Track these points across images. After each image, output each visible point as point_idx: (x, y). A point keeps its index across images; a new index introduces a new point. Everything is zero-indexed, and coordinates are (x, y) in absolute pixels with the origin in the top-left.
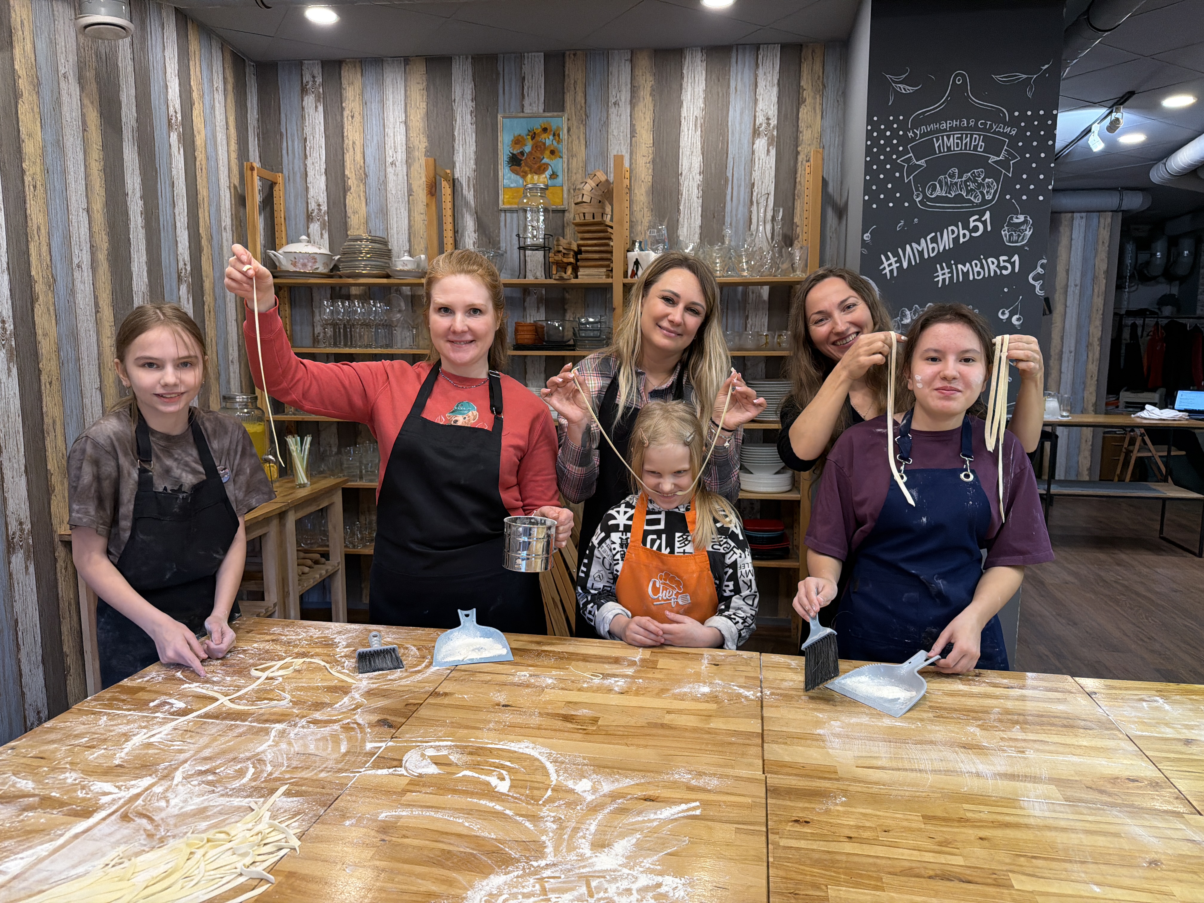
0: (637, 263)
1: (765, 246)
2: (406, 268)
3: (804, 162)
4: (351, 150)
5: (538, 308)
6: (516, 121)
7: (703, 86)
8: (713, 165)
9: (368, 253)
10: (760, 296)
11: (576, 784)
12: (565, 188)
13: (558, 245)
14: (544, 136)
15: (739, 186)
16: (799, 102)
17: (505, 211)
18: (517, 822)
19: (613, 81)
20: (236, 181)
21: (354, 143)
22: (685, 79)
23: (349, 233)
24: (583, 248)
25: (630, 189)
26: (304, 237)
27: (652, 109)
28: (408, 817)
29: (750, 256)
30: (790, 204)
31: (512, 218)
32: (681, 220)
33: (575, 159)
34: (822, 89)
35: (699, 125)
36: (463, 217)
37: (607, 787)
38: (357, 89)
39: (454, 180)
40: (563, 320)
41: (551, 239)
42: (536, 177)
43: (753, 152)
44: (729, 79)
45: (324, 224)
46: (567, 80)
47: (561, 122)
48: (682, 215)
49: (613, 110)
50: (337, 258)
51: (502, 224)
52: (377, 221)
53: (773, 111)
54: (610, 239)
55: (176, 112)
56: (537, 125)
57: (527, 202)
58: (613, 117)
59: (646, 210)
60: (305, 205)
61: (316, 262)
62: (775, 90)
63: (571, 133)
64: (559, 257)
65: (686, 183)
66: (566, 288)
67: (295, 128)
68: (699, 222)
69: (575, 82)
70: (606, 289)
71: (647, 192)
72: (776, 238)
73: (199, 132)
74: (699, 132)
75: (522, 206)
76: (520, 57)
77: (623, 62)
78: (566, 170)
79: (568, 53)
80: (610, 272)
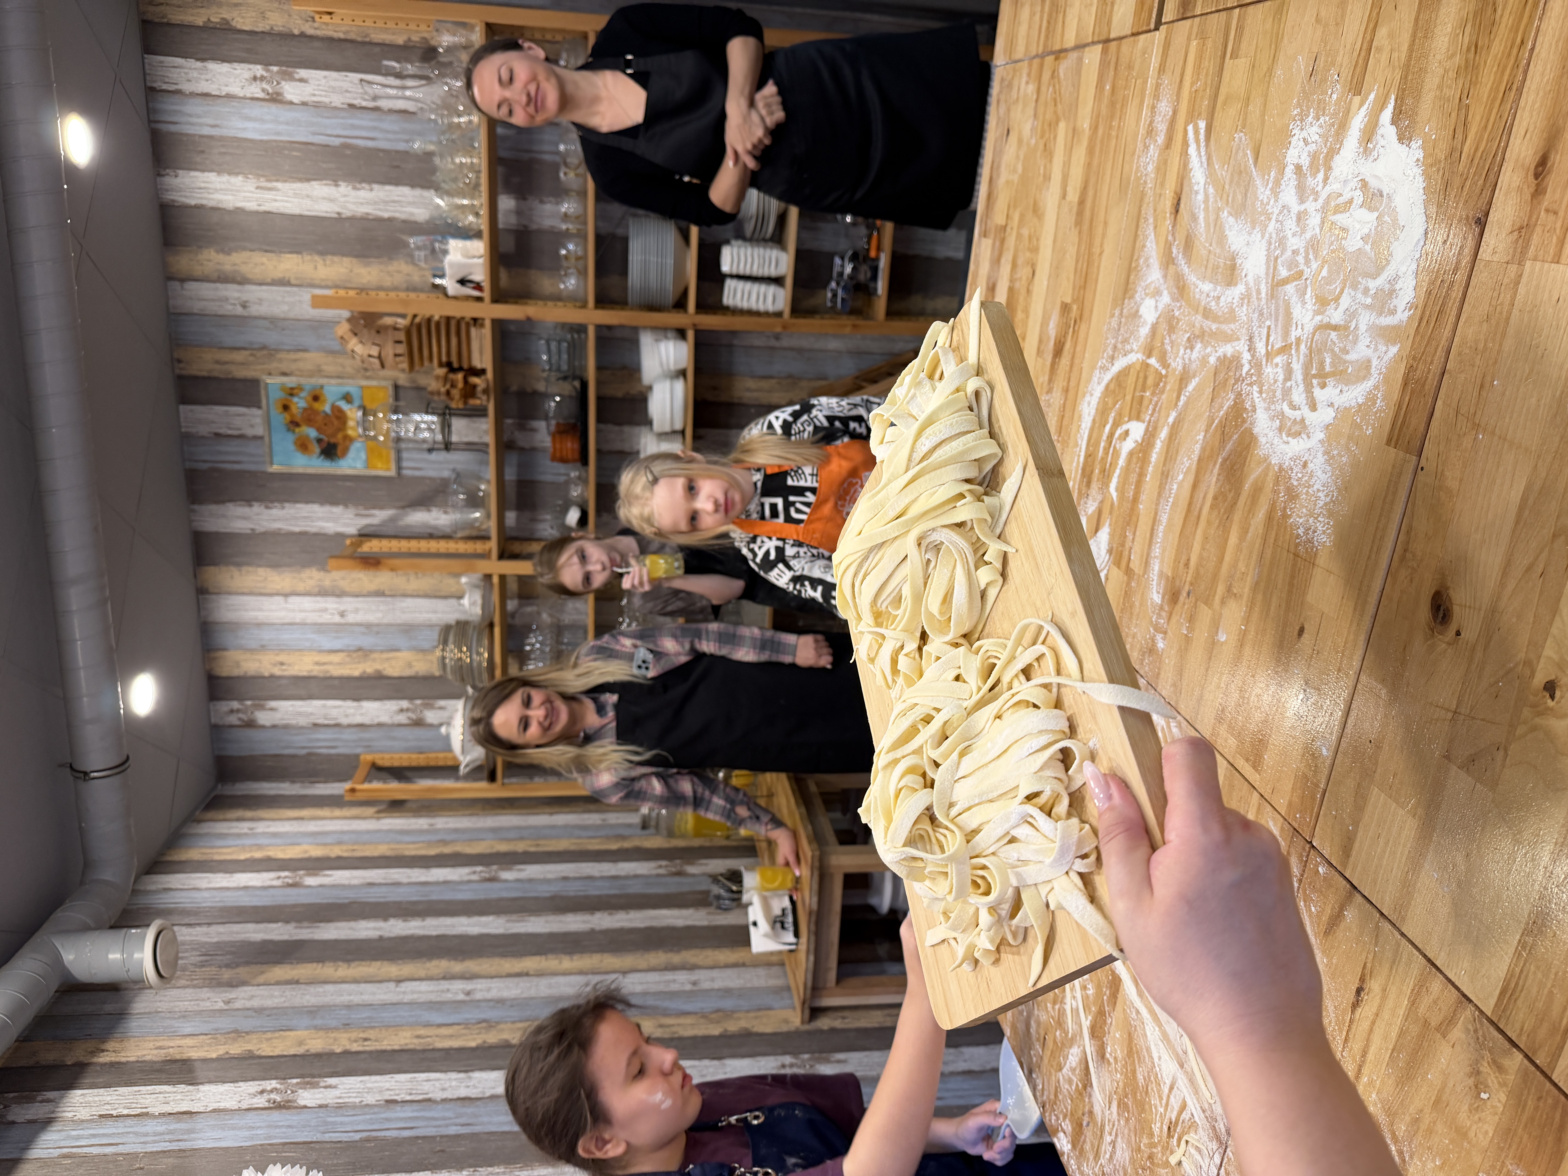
0: (462, 282)
1: (437, 88)
2: (479, 601)
3: (316, 25)
4: (325, 667)
5: (532, 430)
6: (276, 448)
7: (212, 176)
8: (324, 166)
9: (462, 650)
11: (1145, 322)
12: (364, 383)
13: (440, 394)
14: (294, 410)
15: (353, 127)
16: (227, 29)
17: (399, 468)
18: (1187, 404)
19: (213, 308)
20: (370, 811)
21: (317, 663)
22: (204, 202)
23: (435, 674)
24: (444, 359)
25: (362, 289)
26: (443, 730)
27: (248, 254)
28: (1162, 562)
30: (376, 49)
31: (409, 460)
32: (403, 216)
33: (324, 367)
35: (269, 185)
36: (410, 526)
37: (1154, 275)
38: (244, 657)
39: (360, 536)
40: (546, 394)
41: (433, 405)
42: (351, 423)
43: (304, 104)
44: (201, 136)
45: (427, 704)
46: (216, 374)
47: (274, 384)
48: (397, 215)
49: (255, 310)
50: (469, 690)
51: (417, 473)
52: (419, 638)
53: (243, 71)
54: (429, 320)
55: (279, 878)
56: (279, 419)
57: (384, 436)
58: (264, 310)
59: (390, 268)
60: (402, 728)
62: (211, 66)
63: (288, 371)
64: (456, 393)
65: (352, 207)
66: (502, 387)
67: (300, 737)
68: (405, 190)
69: (217, 362)
70: (501, 328)
71: (366, 266)
72: (425, 72)
73: (306, 852)
74: (279, 185)
75: (391, 444)
76: (187, 439)
77: (185, 293)
78: (340, 381)
79: (177, 371)
80: (476, 321)
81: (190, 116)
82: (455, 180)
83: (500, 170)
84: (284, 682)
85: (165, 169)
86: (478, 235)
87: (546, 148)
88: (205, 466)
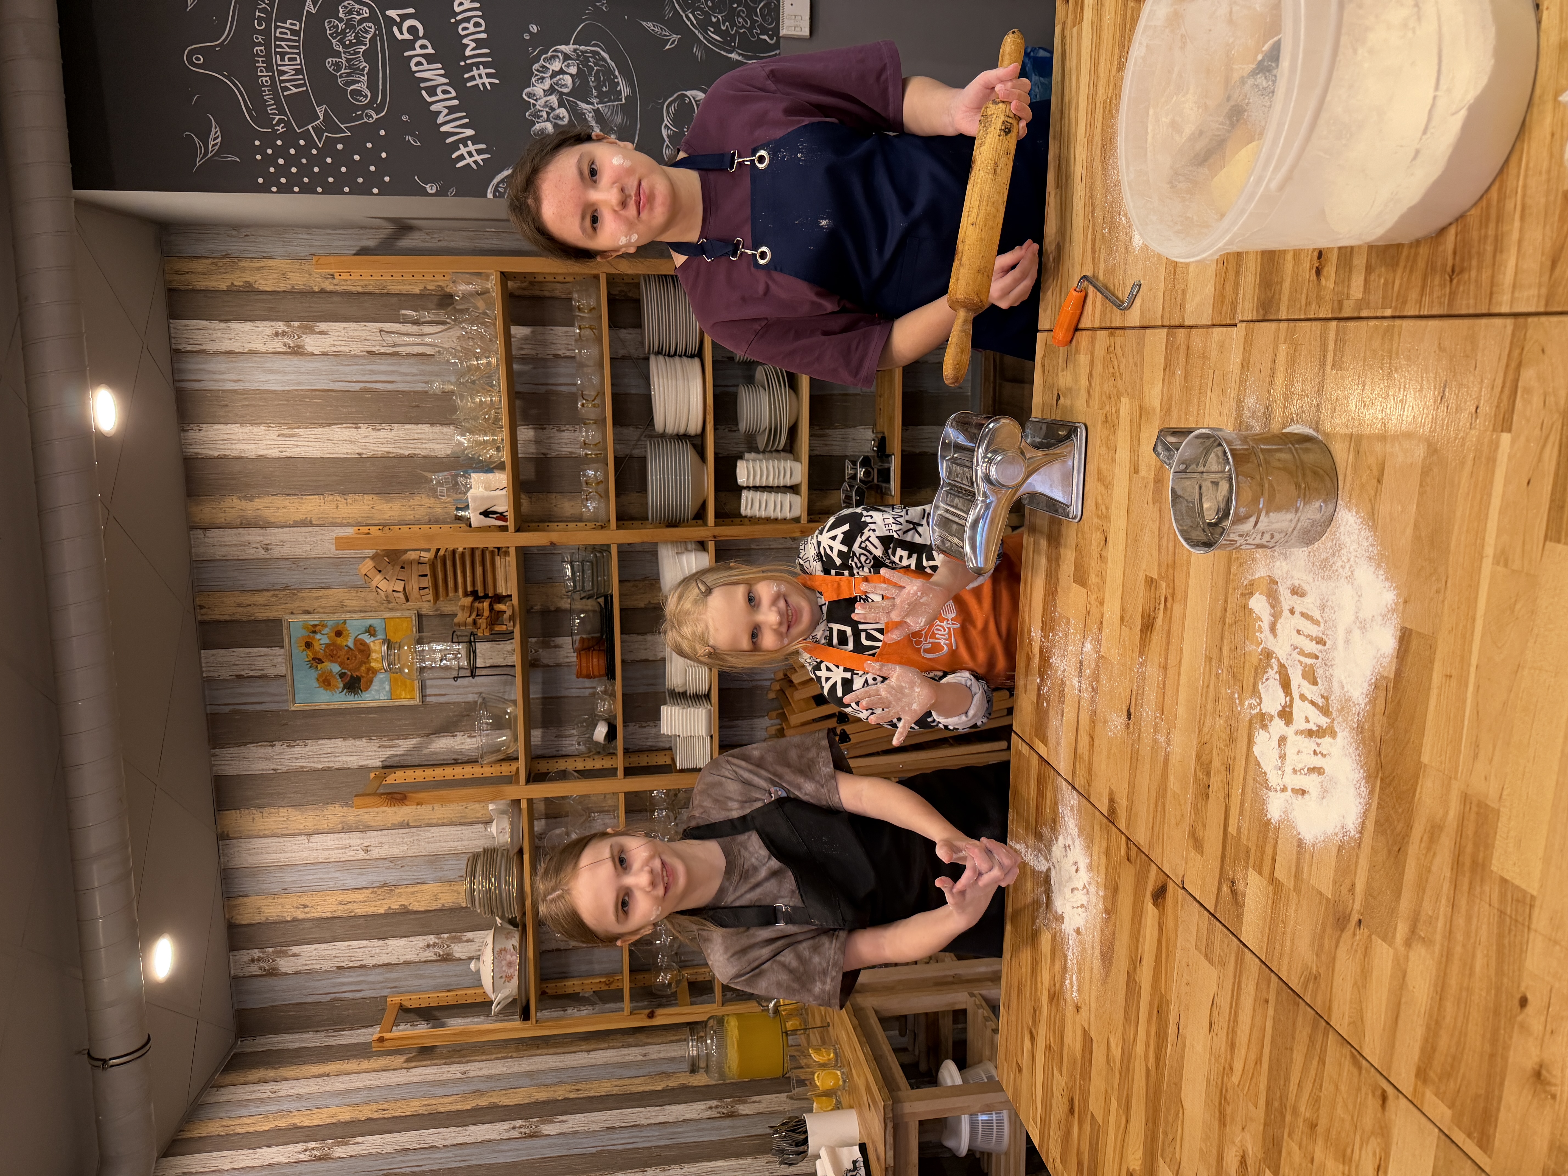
0: (486, 514)
1: (456, 332)
2: (508, 830)
3: (335, 281)
4: (350, 906)
5: (556, 647)
6: (298, 686)
7: (235, 428)
8: (345, 411)
9: (490, 881)
10: (525, 339)
12: (387, 615)
13: (466, 624)
14: (316, 646)
15: (373, 372)
16: (249, 291)
17: (423, 696)
19: (235, 553)
20: (400, 1060)
21: (341, 903)
22: (227, 453)
23: (464, 905)
24: (469, 589)
25: (384, 525)
26: (472, 966)
27: (270, 498)
29: (469, 354)
30: (394, 300)
31: (432, 686)
32: (423, 453)
33: (347, 602)
34: (231, 260)
35: (291, 432)
36: (435, 753)
38: (265, 902)
39: (384, 767)
40: (570, 611)
41: (458, 634)
42: (374, 656)
43: (324, 354)
44: (223, 391)
45: (454, 938)
46: (237, 617)
47: (296, 623)
48: (417, 452)
49: (276, 552)
50: (499, 920)
51: (442, 699)
52: (446, 867)
53: (266, 328)
54: (454, 552)
55: (306, 1150)
56: (301, 656)
57: (408, 667)
58: (286, 551)
59: (412, 502)
60: (429, 964)
61: (505, 950)
62: (234, 325)
63: (311, 609)
64: (482, 622)
65: (372, 447)
66: (527, 610)
67: (324, 982)
68: (426, 428)
69: (239, 605)
70: (525, 555)
71: (388, 501)
72: (442, 318)
74: (301, 431)
75: (415, 674)
76: (209, 682)
77: (206, 540)
78: (363, 615)
79: (199, 618)
80: (500, 551)
81: (214, 373)
82: (475, 418)
83: (518, 403)
84: (308, 925)
85: (189, 424)
86: (501, 467)
87: (562, 380)
88: (227, 709)
